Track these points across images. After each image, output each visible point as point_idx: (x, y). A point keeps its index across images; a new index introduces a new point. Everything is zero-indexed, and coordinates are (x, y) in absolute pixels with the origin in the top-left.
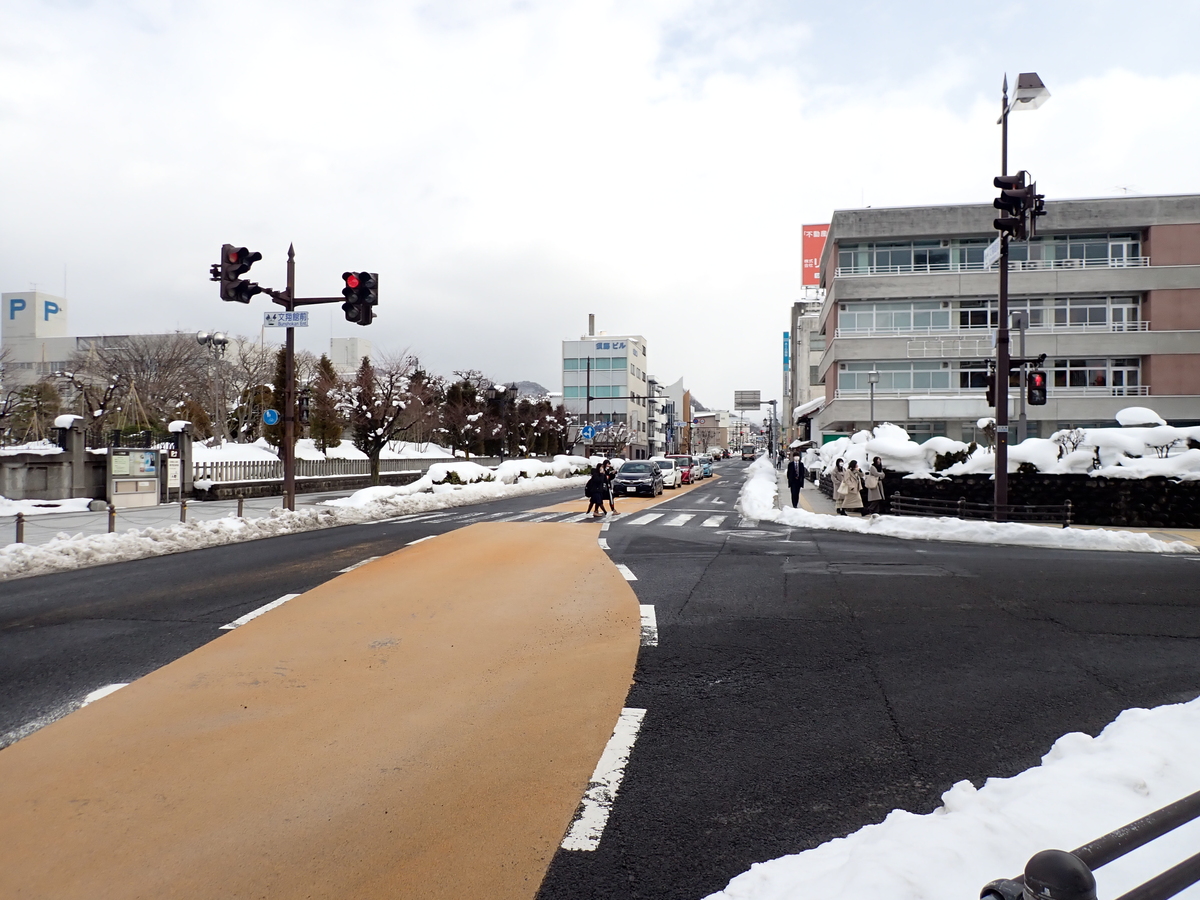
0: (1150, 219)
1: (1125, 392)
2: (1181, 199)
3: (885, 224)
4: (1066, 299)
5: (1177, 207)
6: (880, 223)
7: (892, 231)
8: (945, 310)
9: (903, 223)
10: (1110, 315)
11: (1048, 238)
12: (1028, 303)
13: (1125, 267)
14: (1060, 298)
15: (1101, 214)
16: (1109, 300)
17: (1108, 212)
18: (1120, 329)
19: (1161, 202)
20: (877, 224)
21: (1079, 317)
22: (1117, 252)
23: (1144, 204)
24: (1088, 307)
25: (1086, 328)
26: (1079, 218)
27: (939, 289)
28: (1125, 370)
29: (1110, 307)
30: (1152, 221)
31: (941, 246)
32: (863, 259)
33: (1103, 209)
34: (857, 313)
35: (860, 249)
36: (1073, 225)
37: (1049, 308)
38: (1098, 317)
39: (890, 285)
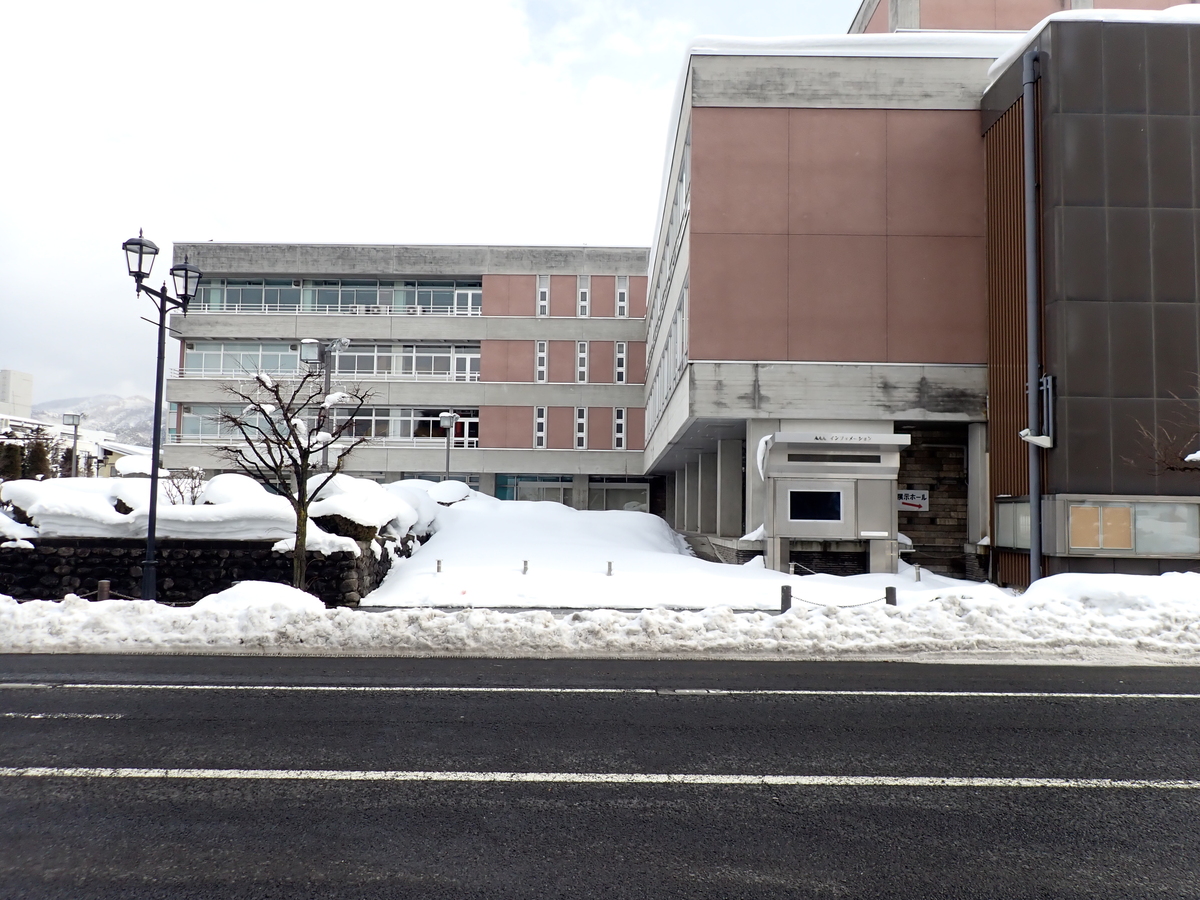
0: (481, 268)
1: (466, 444)
2: (511, 249)
3: (223, 260)
4: (412, 347)
5: (507, 258)
6: (219, 258)
7: (231, 266)
8: (294, 353)
9: (240, 259)
10: (453, 364)
11: (399, 283)
12: (376, 348)
13: (469, 315)
14: (407, 345)
15: (435, 261)
16: (453, 350)
17: (442, 259)
18: (464, 379)
19: (492, 251)
20: (215, 259)
21: (424, 365)
22: (463, 300)
23: (476, 253)
24: (433, 355)
25: (433, 377)
26: (414, 263)
27: (276, 331)
28: (467, 421)
29: (454, 356)
30: (484, 270)
31: (294, 287)
32: (215, 296)
33: (438, 255)
34: (204, 353)
35: (213, 286)
36: (409, 270)
37: (395, 355)
38: (443, 366)
39: (225, 324)
